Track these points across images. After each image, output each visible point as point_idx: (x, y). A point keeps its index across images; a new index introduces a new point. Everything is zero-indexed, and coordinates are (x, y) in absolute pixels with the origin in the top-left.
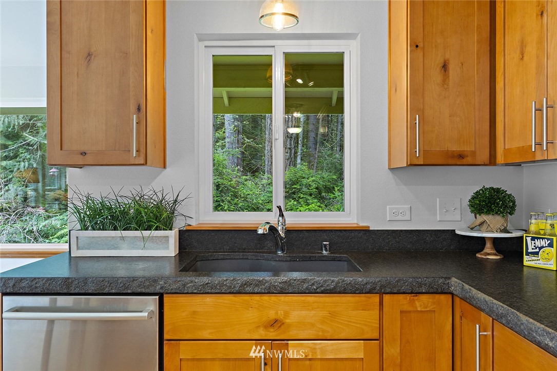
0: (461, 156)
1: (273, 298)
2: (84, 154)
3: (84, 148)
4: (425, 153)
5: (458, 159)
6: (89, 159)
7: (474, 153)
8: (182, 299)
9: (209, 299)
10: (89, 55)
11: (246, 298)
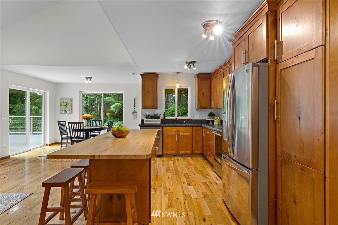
0: (206, 107)
1: (178, 127)
2: (148, 107)
3: (148, 106)
4: (200, 107)
5: (205, 108)
6: (148, 108)
7: (208, 107)
8: (165, 127)
9: (169, 128)
10: (148, 92)
11: (174, 127)
